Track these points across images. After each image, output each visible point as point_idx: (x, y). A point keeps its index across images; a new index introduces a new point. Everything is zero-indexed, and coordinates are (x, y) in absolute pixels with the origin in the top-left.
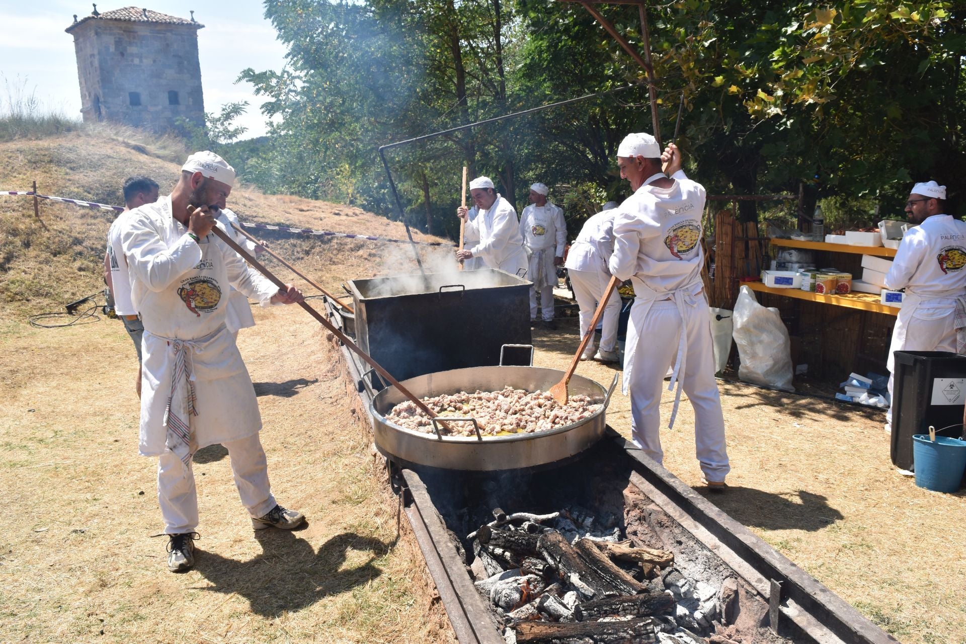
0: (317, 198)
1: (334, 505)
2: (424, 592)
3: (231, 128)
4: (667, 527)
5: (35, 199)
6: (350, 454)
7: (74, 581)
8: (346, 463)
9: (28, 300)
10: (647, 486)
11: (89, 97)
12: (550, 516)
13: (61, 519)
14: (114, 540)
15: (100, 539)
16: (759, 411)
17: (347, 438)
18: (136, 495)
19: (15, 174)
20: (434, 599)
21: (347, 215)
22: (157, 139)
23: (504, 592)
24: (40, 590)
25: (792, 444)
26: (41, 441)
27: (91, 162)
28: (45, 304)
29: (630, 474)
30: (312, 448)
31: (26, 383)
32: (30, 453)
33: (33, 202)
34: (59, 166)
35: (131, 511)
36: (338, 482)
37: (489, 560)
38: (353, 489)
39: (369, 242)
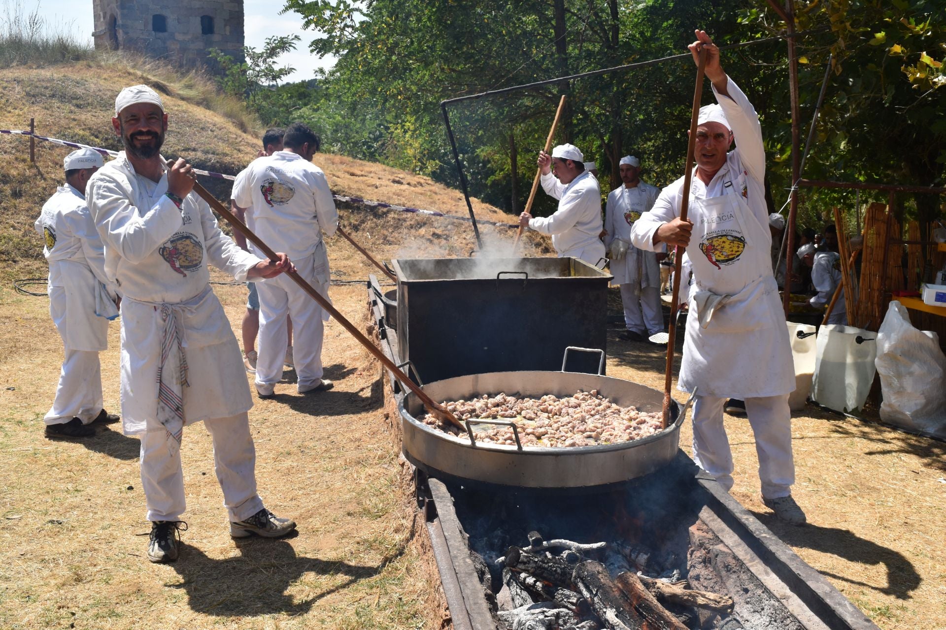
0: (376, 161)
1: (349, 518)
2: (435, 615)
3: (276, 68)
4: (734, 572)
5: (32, 140)
6: (376, 464)
7: (46, 572)
8: (370, 473)
9: (15, 262)
10: (718, 524)
11: (104, 18)
12: (595, 546)
13: (37, 508)
14: (95, 535)
15: (78, 532)
16: (896, 460)
17: (375, 446)
18: (123, 489)
19: (9, 109)
20: (445, 621)
21: (409, 184)
22: (183, 75)
23: (528, 624)
24: (7, 579)
25: (928, 502)
26: (20, 423)
27: (102, 99)
28: (34, 267)
29: (700, 509)
30: (334, 455)
31: (6, 358)
32: (6, 435)
33: (29, 143)
34: (62, 102)
35: (116, 506)
36: (358, 494)
37: (519, 591)
38: (374, 501)
39: (433, 218)
